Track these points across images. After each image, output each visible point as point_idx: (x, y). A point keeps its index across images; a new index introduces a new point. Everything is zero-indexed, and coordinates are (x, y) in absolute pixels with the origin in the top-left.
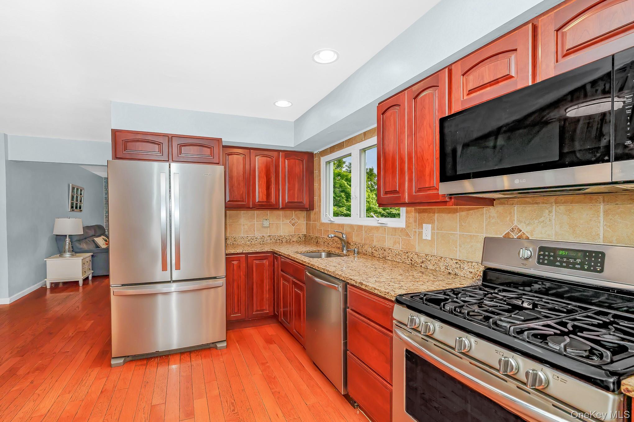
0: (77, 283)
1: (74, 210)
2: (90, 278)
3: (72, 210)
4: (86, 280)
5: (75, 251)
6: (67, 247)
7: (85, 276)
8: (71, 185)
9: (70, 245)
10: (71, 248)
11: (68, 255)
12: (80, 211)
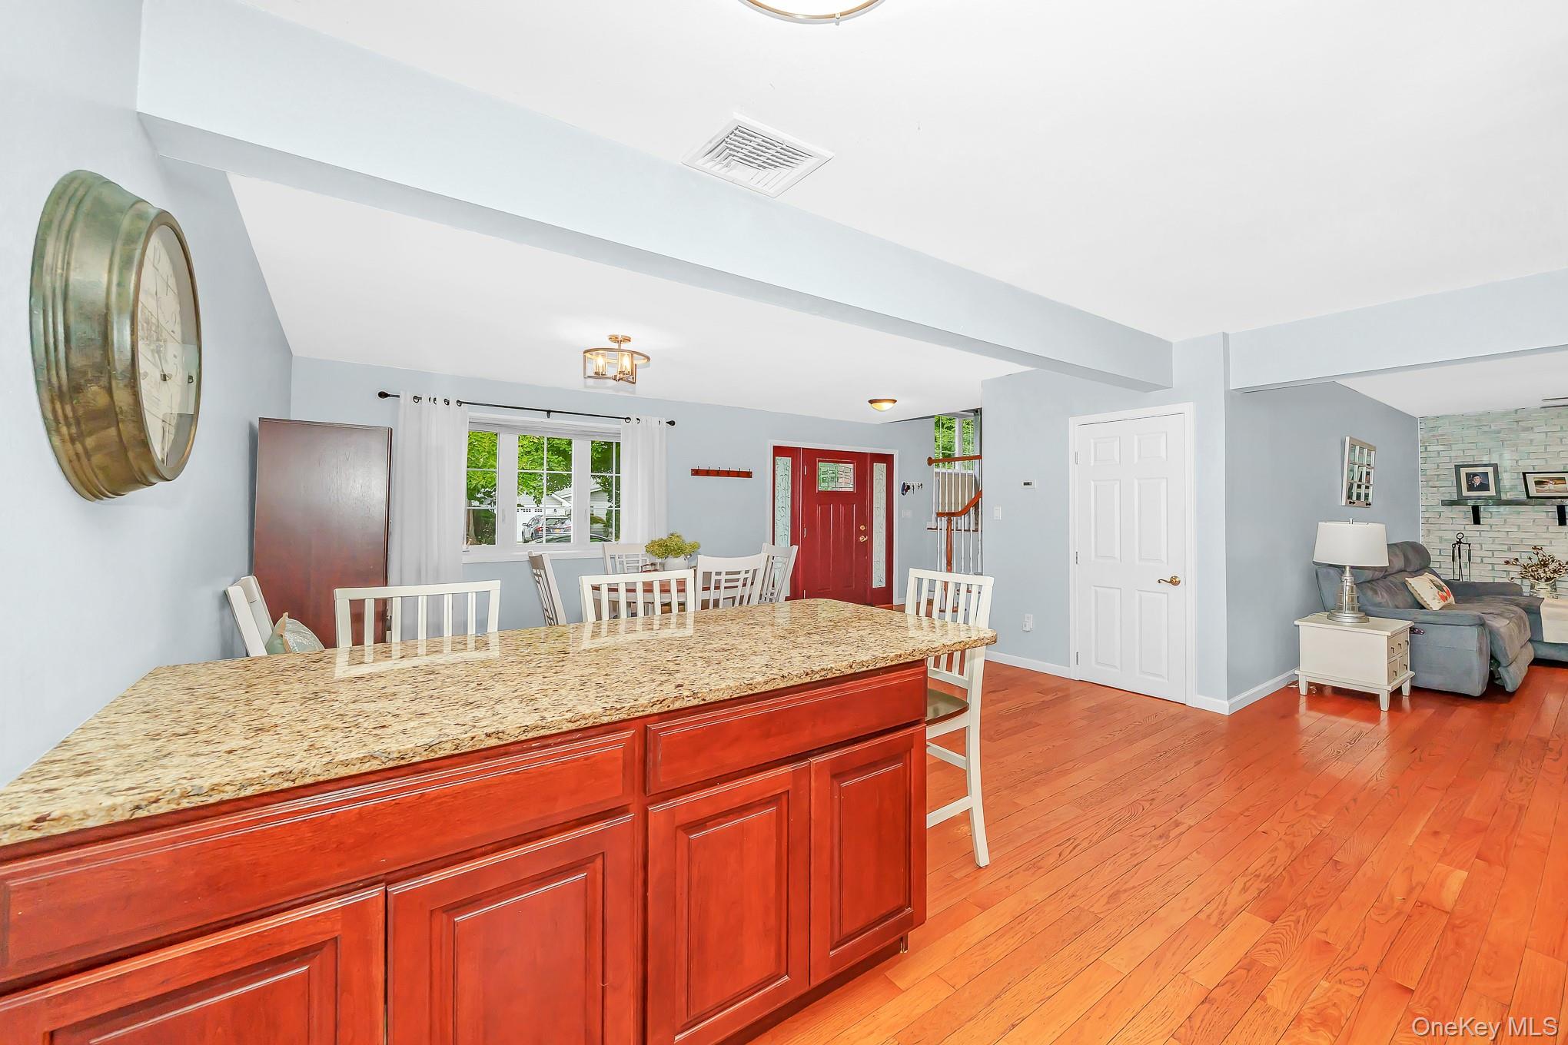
0: (1373, 698)
1: (1354, 503)
2: (1406, 691)
3: (1350, 503)
4: (1396, 694)
5: (1365, 612)
6: (1346, 598)
7: (1395, 684)
8: (1348, 439)
9: (1352, 592)
10: (1356, 600)
11: (1347, 617)
12: (1367, 504)
